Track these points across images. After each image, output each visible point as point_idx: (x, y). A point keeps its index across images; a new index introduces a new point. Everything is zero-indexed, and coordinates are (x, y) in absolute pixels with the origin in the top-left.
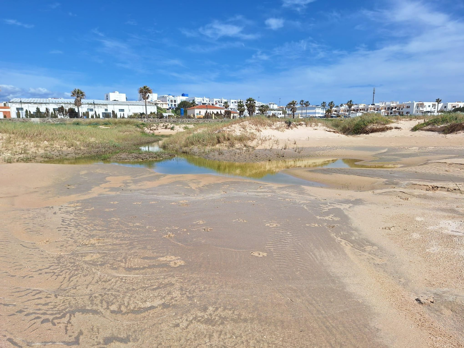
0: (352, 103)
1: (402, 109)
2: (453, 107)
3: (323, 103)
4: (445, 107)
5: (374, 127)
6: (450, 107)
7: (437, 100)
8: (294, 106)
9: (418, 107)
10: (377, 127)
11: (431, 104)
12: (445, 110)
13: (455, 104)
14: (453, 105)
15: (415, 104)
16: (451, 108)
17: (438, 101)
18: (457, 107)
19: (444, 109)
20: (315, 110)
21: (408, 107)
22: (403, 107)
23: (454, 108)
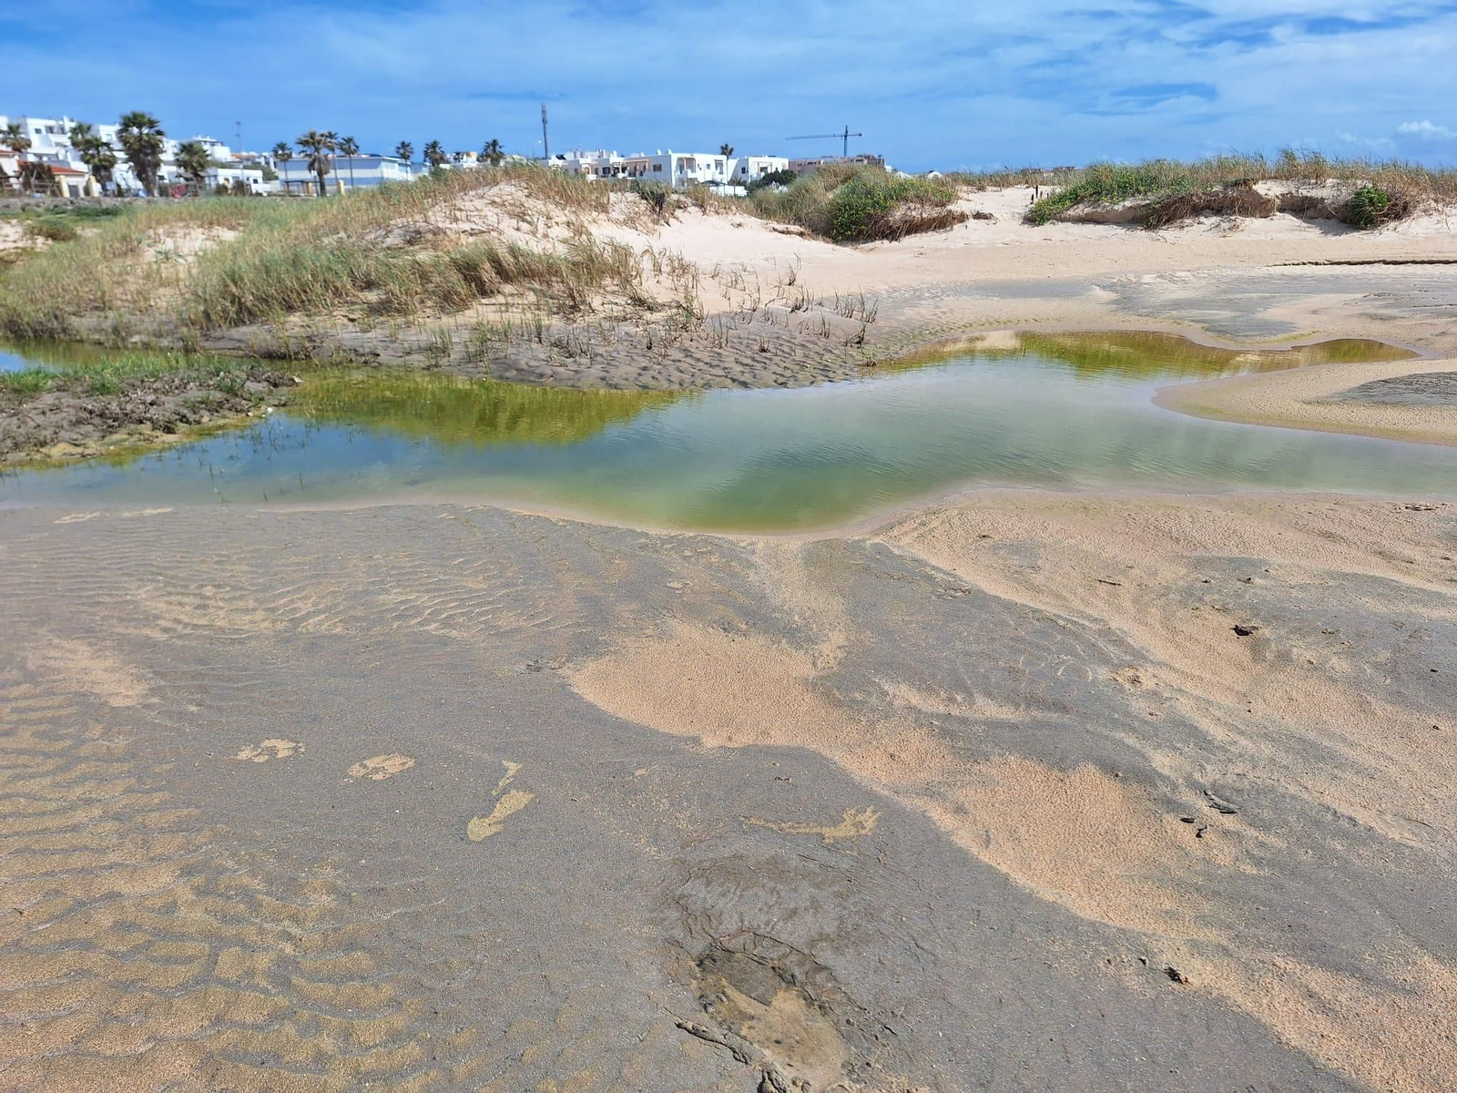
0: (498, 149)
1: (641, 174)
2: (763, 169)
3: (400, 146)
4: (744, 170)
5: (914, 213)
6: (754, 172)
7: (722, 147)
8: (317, 150)
9: (681, 168)
10: (921, 214)
11: (711, 159)
12: (743, 177)
13: (765, 161)
14: (761, 166)
15: (675, 157)
16: (758, 174)
17: (726, 151)
18: (769, 171)
19: (740, 175)
20: (379, 169)
21: (657, 168)
22: (645, 167)
23: (763, 174)
